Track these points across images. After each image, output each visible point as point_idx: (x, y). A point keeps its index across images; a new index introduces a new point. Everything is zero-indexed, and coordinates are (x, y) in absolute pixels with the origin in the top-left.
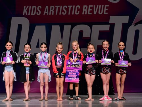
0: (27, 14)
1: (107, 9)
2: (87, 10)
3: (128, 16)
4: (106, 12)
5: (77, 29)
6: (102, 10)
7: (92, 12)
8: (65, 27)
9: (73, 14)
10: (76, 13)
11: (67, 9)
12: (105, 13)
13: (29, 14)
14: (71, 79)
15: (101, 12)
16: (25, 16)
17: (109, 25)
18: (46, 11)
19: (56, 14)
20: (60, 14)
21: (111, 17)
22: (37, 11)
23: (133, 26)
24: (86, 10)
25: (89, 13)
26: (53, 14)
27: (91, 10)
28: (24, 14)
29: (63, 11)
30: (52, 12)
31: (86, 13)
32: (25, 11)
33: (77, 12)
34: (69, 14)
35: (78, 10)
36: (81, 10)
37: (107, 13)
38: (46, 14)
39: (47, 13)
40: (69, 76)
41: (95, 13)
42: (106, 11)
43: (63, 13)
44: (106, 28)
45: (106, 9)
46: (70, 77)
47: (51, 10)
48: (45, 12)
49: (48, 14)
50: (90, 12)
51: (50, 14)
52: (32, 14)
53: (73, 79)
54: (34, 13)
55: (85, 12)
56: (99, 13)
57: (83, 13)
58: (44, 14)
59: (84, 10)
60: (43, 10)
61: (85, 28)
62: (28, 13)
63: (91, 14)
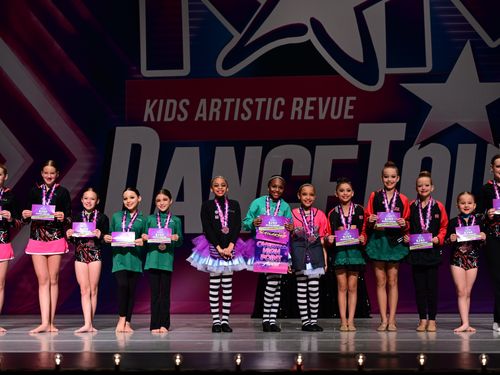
0: (153, 119)
1: (352, 108)
2: (303, 109)
3: (405, 125)
4: (349, 114)
5: (278, 154)
6: (340, 108)
7: (315, 113)
8: (249, 150)
9: (267, 118)
10: (275, 117)
11: (254, 108)
12: (346, 116)
13: (159, 119)
14: (268, 263)
15: (336, 114)
16: (149, 124)
17: (357, 147)
18: (201, 112)
19: (227, 118)
20: (236, 118)
21: (361, 126)
22: (179, 111)
23: (416, 147)
24: (301, 108)
25: (307, 117)
26: (217, 118)
27: (312, 108)
28: (145, 120)
29: (242, 110)
30: (215, 114)
31: (299, 117)
32: (149, 110)
33: (278, 115)
34: (258, 118)
35: (280, 108)
36: (287, 109)
37: (351, 117)
38: (201, 118)
39: (204, 116)
40: (263, 256)
41: (322, 116)
42: (350, 112)
43: (243, 115)
44: (350, 152)
45: (348, 107)
46: (264, 260)
47: (212, 110)
48: (198, 115)
49: (205, 119)
50: (311, 113)
51: (211, 119)
52: (166, 119)
53: (272, 264)
54: (170, 116)
55: (297, 112)
56: (333, 117)
57: (292, 118)
58: (196, 119)
59: (294, 109)
60: (192, 110)
61: (297, 153)
62: (156, 116)
63: (312, 118)
